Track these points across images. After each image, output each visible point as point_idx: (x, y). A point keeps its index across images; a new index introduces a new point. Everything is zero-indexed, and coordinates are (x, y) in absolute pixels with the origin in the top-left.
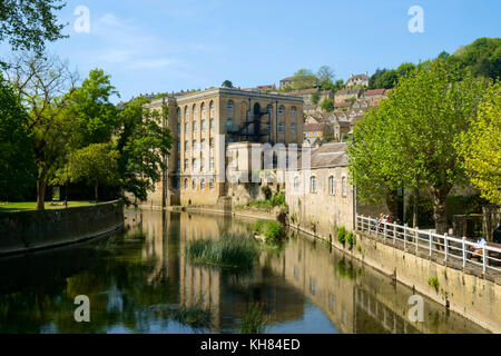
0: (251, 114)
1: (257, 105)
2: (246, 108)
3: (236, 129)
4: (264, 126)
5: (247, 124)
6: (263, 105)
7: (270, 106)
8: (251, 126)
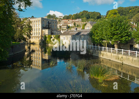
0: (47, 24)
1: (49, 22)
2: (46, 22)
3: (44, 27)
4: (50, 26)
5: (47, 25)
6: (50, 22)
7: (51, 22)
8: (47, 26)
